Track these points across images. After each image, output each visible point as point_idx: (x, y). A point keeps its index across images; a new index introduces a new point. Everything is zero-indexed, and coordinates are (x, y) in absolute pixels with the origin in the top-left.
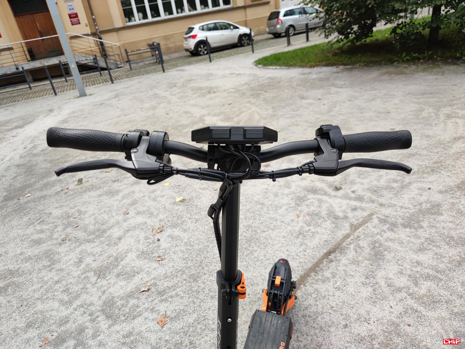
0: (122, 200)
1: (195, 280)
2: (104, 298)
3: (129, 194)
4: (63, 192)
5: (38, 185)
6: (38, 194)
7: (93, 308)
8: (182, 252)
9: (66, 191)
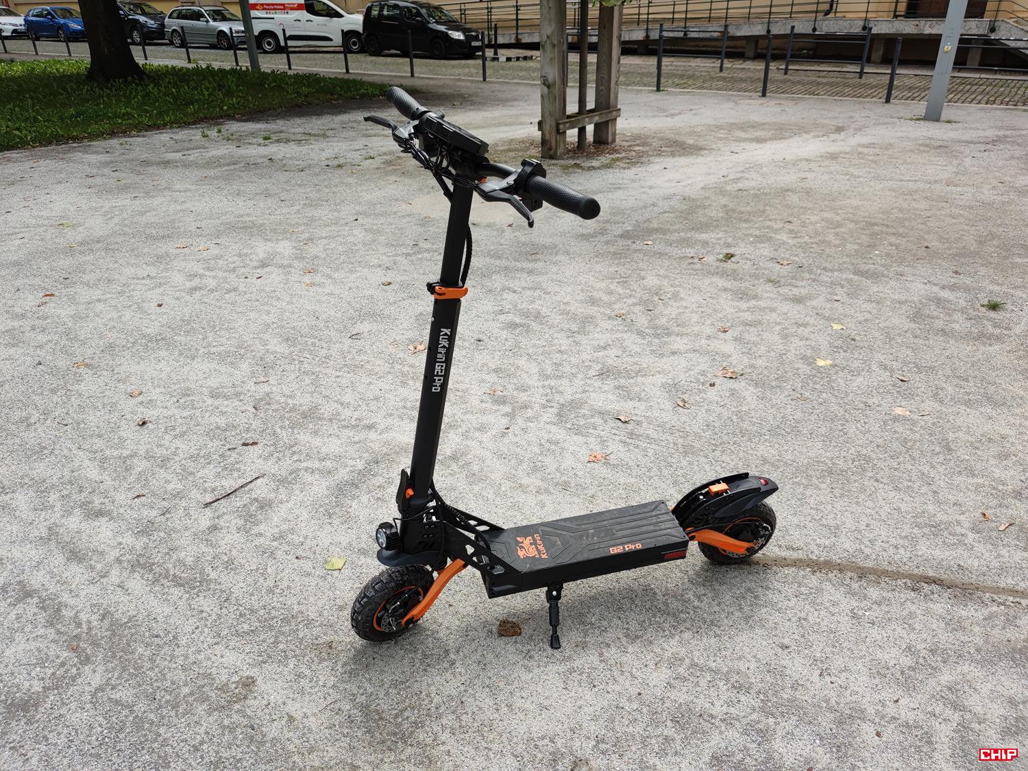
0: (743, 311)
1: (686, 453)
2: (578, 396)
3: (762, 309)
4: (691, 261)
5: (675, 236)
6: (660, 247)
7: (557, 397)
8: (719, 416)
9: (696, 261)
